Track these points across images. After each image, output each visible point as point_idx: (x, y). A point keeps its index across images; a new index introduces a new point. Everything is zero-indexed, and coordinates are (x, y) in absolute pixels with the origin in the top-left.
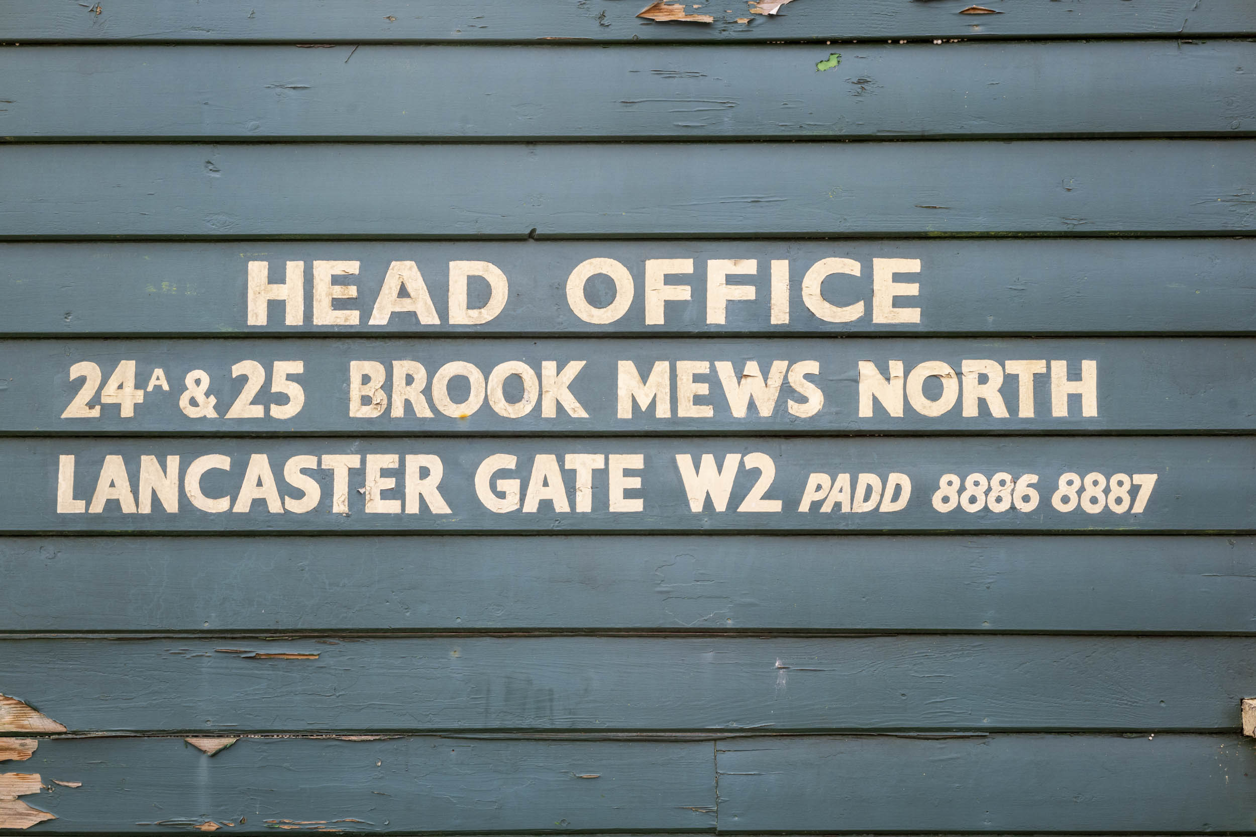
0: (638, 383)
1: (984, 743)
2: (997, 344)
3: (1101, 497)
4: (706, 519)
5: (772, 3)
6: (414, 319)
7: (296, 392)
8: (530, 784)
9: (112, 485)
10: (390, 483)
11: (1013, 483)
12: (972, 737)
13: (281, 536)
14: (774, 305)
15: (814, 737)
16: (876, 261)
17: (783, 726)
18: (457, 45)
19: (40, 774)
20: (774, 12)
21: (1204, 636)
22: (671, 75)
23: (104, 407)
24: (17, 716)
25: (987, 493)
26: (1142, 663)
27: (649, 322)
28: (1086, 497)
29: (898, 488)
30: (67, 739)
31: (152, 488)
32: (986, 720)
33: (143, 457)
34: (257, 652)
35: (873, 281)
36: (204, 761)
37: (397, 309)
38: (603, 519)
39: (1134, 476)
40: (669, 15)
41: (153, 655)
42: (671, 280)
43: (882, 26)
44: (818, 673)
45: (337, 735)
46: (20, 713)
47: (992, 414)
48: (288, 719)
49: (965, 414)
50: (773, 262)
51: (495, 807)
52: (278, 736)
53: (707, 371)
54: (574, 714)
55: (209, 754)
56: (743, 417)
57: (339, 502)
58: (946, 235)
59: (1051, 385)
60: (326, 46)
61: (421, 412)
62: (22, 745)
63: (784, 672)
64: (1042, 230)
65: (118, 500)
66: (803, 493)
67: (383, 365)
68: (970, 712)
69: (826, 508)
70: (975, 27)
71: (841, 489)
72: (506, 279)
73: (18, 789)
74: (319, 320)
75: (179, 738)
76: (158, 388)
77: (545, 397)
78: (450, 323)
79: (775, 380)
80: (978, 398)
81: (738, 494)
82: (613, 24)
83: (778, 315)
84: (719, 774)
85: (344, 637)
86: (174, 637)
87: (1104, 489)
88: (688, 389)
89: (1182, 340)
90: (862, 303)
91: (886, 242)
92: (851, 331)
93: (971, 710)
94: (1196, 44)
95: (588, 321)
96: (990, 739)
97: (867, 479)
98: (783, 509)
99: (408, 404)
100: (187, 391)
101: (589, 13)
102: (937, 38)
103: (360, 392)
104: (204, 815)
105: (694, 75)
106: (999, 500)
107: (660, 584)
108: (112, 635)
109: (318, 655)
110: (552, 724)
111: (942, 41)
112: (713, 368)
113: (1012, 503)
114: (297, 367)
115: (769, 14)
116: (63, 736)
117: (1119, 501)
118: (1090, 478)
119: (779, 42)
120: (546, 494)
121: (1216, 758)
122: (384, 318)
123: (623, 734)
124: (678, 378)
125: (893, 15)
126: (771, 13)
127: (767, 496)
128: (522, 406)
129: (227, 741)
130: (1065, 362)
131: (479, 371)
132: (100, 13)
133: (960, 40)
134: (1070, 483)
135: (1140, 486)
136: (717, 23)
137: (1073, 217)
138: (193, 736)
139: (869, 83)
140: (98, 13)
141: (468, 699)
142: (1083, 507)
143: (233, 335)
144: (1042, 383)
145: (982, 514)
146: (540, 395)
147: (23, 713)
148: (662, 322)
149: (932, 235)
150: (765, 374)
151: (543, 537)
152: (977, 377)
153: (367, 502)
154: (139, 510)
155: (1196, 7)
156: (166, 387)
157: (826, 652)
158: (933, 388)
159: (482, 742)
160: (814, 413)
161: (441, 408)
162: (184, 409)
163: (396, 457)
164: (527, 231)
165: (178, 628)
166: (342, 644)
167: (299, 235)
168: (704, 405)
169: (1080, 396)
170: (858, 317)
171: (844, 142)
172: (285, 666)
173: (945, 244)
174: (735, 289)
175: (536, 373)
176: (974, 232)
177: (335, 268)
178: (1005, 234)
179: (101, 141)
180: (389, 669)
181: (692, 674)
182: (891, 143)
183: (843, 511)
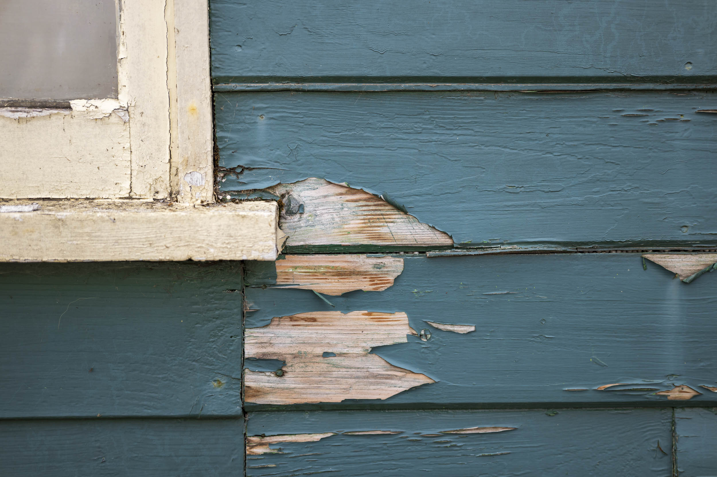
19: (406, 312)
24: (369, 219)
30: (454, 256)
36: (674, 290)
41: (595, 120)
46: (376, 215)
55: (683, 279)
62: (377, 266)
73: (370, 337)
75: (634, 253)
86: (631, 88)
104: (673, 375)
108: (529, 85)
116: (448, 252)
129: (712, 259)
138: (657, 251)
147: (379, 215)
165: (642, 74)
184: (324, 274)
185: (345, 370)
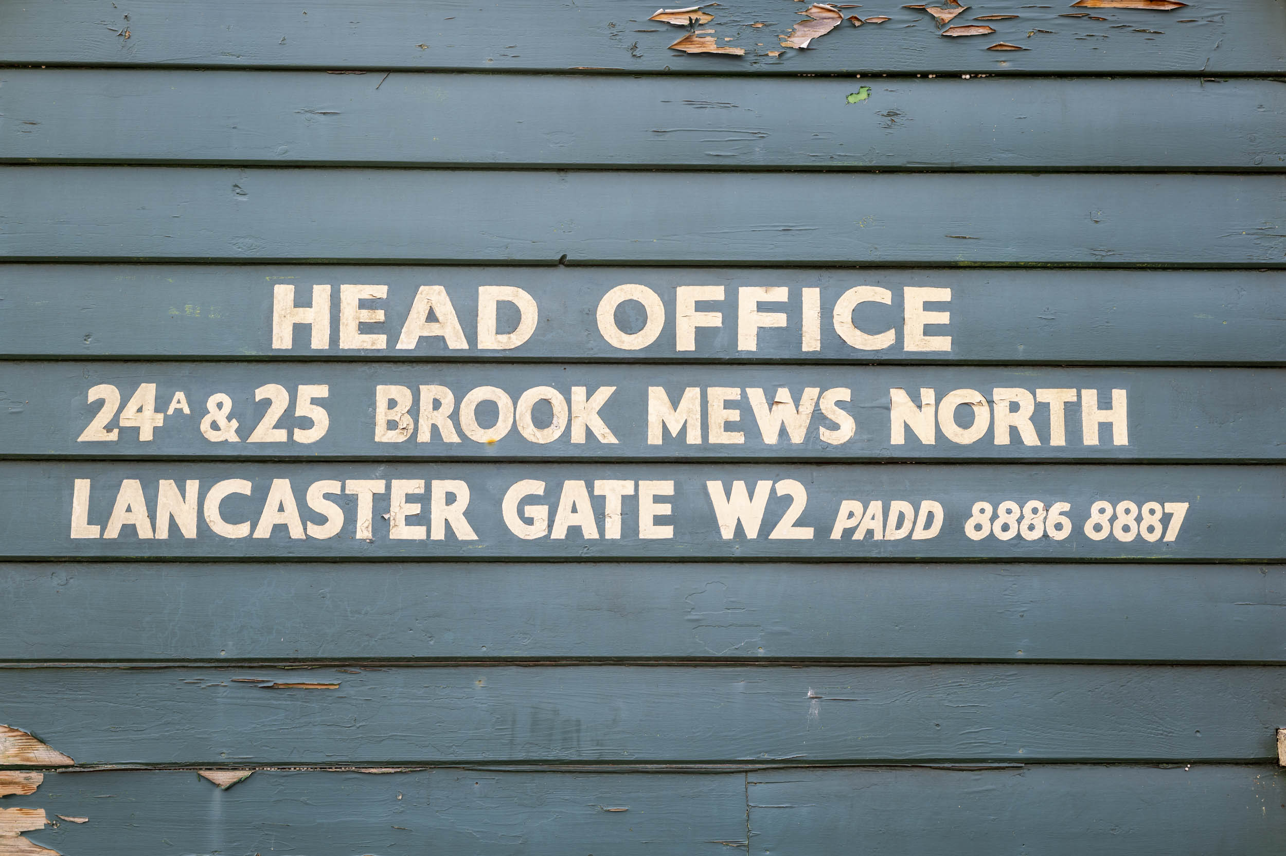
0: (668, 409)
1: (1020, 775)
2: (1029, 373)
3: (1133, 526)
4: (737, 547)
5: (803, 37)
6: (442, 343)
7: (320, 417)
8: (556, 818)
9: (129, 510)
10: (415, 509)
11: (1045, 511)
12: (1007, 769)
13: (303, 562)
14: (805, 332)
15: (847, 769)
16: (907, 290)
17: (815, 757)
18: (489, 74)
19: (44, 809)
20: (805, 45)
21: (1238, 665)
22: (702, 106)
23: (122, 430)
24: (22, 748)
25: (1019, 520)
26: (1177, 693)
27: (680, 348)
28: (1118, 525)
29: (931, 516)
30: (74, 772)
31: (170, 513)
32: (1021, 750)
33: (161, 481)
34: (275, 682)
35: (904, 309)
36: (217, 794)
37: (426, 334)
38: (633, 546)
39: (1165, 504)
40: (701, 47)
41: (167, 685)
42: (702, 306)
43: (911, 61)
44: (852, 702)
45: (356, 768)
46: (27, 745)
47: (1023, 442)
48: (306, 751)
49: (996, 442)
50: (804, 289)
51: (520, 842)
52: (295, 768)
53: (739, 397)
54: (602, 745)
55: (223, 787)
56: (774, 443)
57: (363, 528)
58: (976, 265)
59: (1081, 413)
60: (357, 72)
61: (448, 437)
62: (26, 779)
63: (816, 701)
64: (1071, 261)
65: (134, 525)
66: (835, 520)
67: (410, 389)
68: (1005, 743)
69: (859, 536)
70: (1002, 62)
71: (874, 516)
72: (536, 304)
73: (20, 825)
74: (345, 344)
75: (192, 771)
76: (179, 411)
77: (574, 422)
78: (479, 348)
79: (807, 406)
80: (1010, 426)
81: (770, 521)
82: (645, 54)
83: (810, 343)
84: (750, 807)
85: (365, 666)
86: (189, 666)
87: (1136, 518)
88: (719, 415)
89: (1210, 370)
90: (893, 331)
91: (916, 271)
92: (882, 358)
93: (1006, 741)
94: (1219, 82)
95: (618, 347)
96: (1025, 771)
97: (898, 506)
98: (814, 536)
99: (435, 429)
100: (209, 415)
101: (621, 44)
102: (966, 73)
103: (386, 416)
104: (216, 851)
105: (725, 106)
106: (1031, 528)
107: (690, 612)
108: (125, 664)
109: (339, 684)
110: (579, 756)
111: (971, 77)
112: (744, 395)
113: (1045, 531)
114: (322, 391)
115: (800, 48)
116: (70, 769)
117: (1151, 529)
118: (1122, 506)
120: (575, 520)
121: (1253, 789)
122: (412, 342)
123: (652, 766)
124: (709, 404)
125: (922, 51)
126: (801, 46)
127: (799, 523)
128: (551, 431)
129: (242, 775)
130: (1095, 391)
131: (508, 396)
132: (129, 38)
133: (988, 75)
135: (1171, 515)
136: (749, 55)
137: (1102, 248)
138: (206, 769)
139: (899, 116)
140: (126, 37)
141: (493, 730)
142: (1115, 536)
143: (257, 358)
144: (1073, 411)
145: (1015, 542)
146: (570, 420)
147: (29, 745)
148: (693, 349)
149: (962, 265)
150: (797, 401)
151: (571, 564)
152: (1008, 405)
153: (391, 528)
154: (156, 535)
155: (1217, 47)
156: (187, 410)
157: (859, 682)
158: (964, 416)
159: (506, 774)
160: (845, 440)
161: (468, 433)
162: (205, 433)
163: (422, 483)
164: (558, 257)
165: (194, 657)
166: (364, 673)
167: (327, 259)
168: (735, 431)
169: (1111, 424)
170: (889, 345)
171: (874, 172)
172: (303, 696)
173: (975, 273)
174: (767, 316)
175: (565, 398)
176: (1002, 262)
177: (362, 292)
178: (1035, 264)
179: (126, 164)
180: (412, 699)
181: (722, 704)
182: (921, 174)
183: (875, 538)
185: (4, 847)
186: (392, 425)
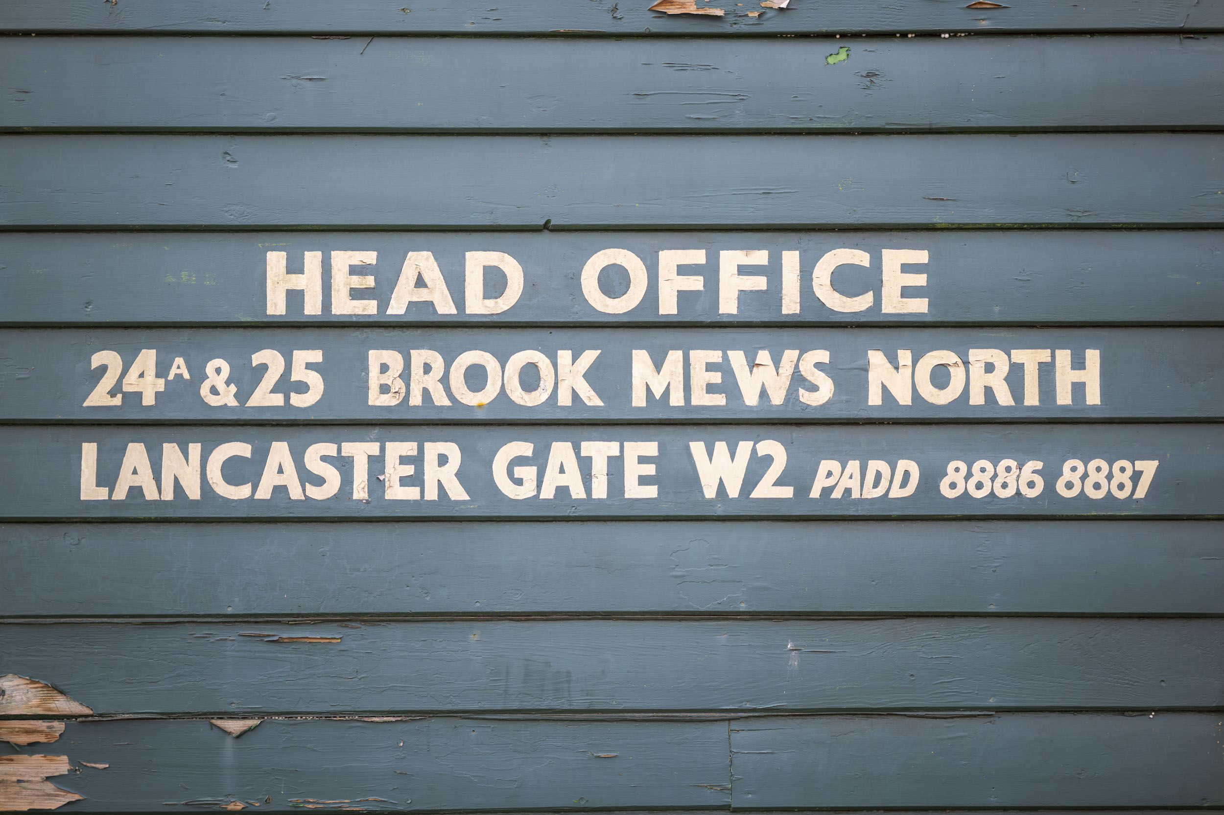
0: (652, 371)
1: (991, 722)
2: (1003, 334)
3: (1104, 483)
4: (719, 506)
6: (431, 309)
7: (315, 381)
8: (549, 764)
9: (135, 472)
10: (409, 470)
11: (1019, 469)
12: (978, 717)
13: (303, 522)
14: (785, 295)
15: (825, 717)
16: (885, 252)
17: (795, 706)
18: (471, 37)
19: (68, 756)
20: (785, 6)
21: (1203, 617)
22: (683, 68)
23: (126, 395)
24: (44, 699)
25: (993, 479)
26: (1143, 644)
27: (662, 311)
28: (1089, 482)
29: (907, 474)
30: (93, 721)
31: (175, 475)
32: (992, 699)
33: (165, 445)
34: (280, 636)
35: (882, 271)
36: (229, 742)
37: (415, 299)
38: (619, 505)
39: (1136, 462)
40: (681, 8)
41: (178, 639)
42: (684, 270)
43: (889, 20)
44: (829, 654)
45: (359, 717)
46: (47, 696)
47: (998, 402)
48: (311, 701)
49: (972, 402)
50: (784, 252)
51: (515, 786)
52: (301, 717)
53: (720, 360)
54: (591, 696)
55: (234, 735)
56: (755, 405)
57: (360, 489)
58: (954, 227)
59: (1055, 373)
60: (341, 37)
61: (439, 401)
62: (49, 727)
63: (795, 653)
64: (1047, 221)
65: (141, 487)
66: (814, 480)
67: (401, 354)
68: (976, 692)
69: (837, 494)
70: (982, 21)
71: (851, 475)
72: (521, 269)
73: (45, 770)
74: (337, 309)
75: (204, 719)
76: (179, 376)
77: (561, 385)
78: (466, 313)
79: (787, 368)
80: (985, 386)
81: (751, 480)
82: (626, 16)
83: (789, 305)
84: (733, 753)
85: (364, 621)
86: (198, 621)
87: (1107, 475)
88: (701, 377)
89: (1182, 330)
90: (871, 293)
91: (894, 233)
92: (861, 321)
93: (977, 690)
94: (1198, 39)
95: (603, 311)
96: (996, 719)
97: (876, 465)
98: (794, 494)
99: (426, 393)
100: (208, 380)
101: (602, 5)
102: (945, 32)
103: (378, 380)
104: (230, 795)
105: (706, 68)
106: (1005, 486)
107: (674, 568)
108: (137, 619)
109: (341, 638)
110: (570, 705)
111: (950, 36)
112: (725, 357)
113: (1018, 489)
114: (316, 356)
115: (779, 8)
116: (90, 719)
117: (1121, 487)
118: (1093, 464)
119: (789, 36)
120: (562, 480)
121: (1214, 735)
122: (401, 308)
123: (639, 714)
124: (691, 367)
125: (901, 9)
126: (781, 6)
127: (779, 483)
128: (538, 395)
129: (251, 724)
130: (1069, 352)
131: (496, 360)
132: (116, 4)
133: (967, 34)
134: (1074, 469)
135: (1141, 472)
136: (728, 16)
137: (1078, 209)
138: (218, 718)
139: (878, 76)
140: (113, 4)
141: (488, 681)
142: (1086, 493)
143: (253, 324)
144: (1047, 371)
145: (989, 500)
146: (556, 384)
147: (49, 696)
148: (675, 312)
149: (939, 226)
150: (777, 363)
151: (560, 523)
152: (984, 366)
153: (386, 489)
154: (162, 497)
155: (1197, 3)
156: (187, 376)
157: (837, 635)
158: (940, 377)
159: (501, 723)
160: (824, 402)
161: (458, 397)
162: (205, 397)
163: (415, 445)
164: (542, 222)
165: (202, 613)
166: (364, 627)
167: (317, 225)
168: (717, 393)
169: (1084, 384)
170: (867, 307)
171: (853, 134)
172: (307, 649)
173: (953, 235)
174: (747, 279)
175: (551, 362)
176: (981, 224)
177: (352, 259)
178: (1011, 225)
179: (118, 132)
180: (410, 652)
181: (706, 656)
182: (900, 136)
183: (853, 497)
184: (17, 732)
185: (30, 791)
186: (385, 389)
